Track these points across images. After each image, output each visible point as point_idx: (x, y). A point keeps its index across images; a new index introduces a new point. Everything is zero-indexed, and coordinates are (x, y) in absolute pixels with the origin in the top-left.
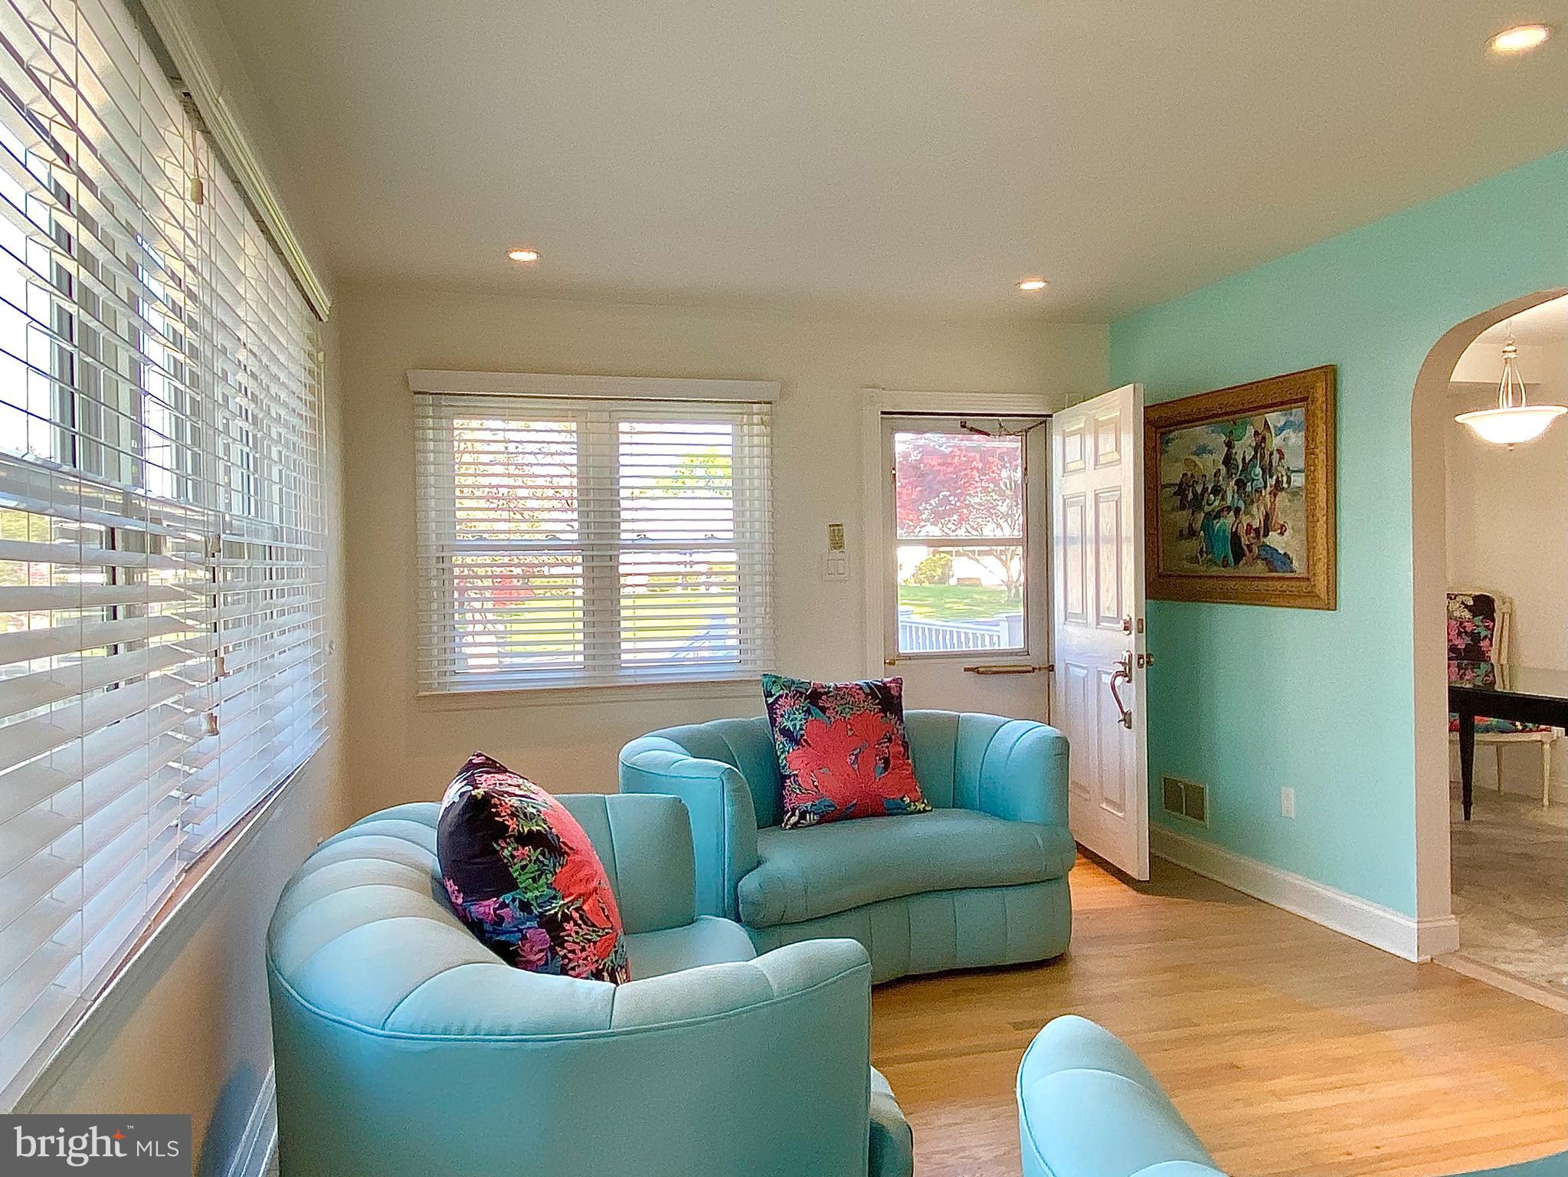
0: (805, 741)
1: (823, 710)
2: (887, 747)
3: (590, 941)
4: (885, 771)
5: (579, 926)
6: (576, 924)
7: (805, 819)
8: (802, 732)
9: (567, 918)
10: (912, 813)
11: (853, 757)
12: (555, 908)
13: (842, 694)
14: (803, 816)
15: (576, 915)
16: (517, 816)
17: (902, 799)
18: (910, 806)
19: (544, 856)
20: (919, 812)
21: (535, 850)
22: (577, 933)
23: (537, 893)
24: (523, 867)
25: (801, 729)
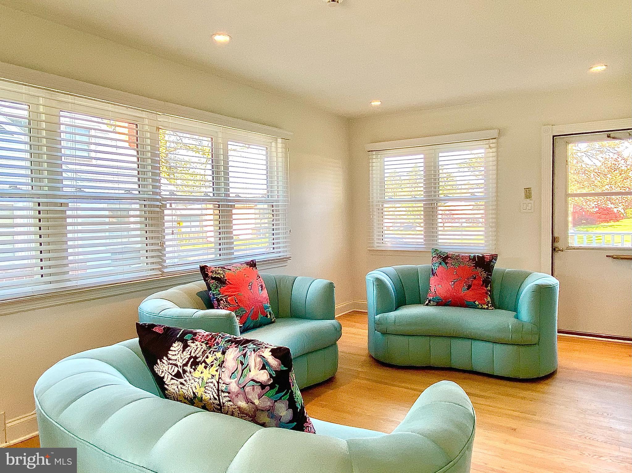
0: (436, 274)
1: (446, 263)
2: (472, 281)
3: (226, 307)
4: (467, 290)
5: (224, 302)
6: (224, 301)
7: (430, 303)
8: (436, 271)
9: (222, 300)
10: (478, 308)
11: (453, 283)
12: (219, 297)
13: (457, 258)
14: (430, 301)
15: (224, 299)
16: (213, 273)
17: (474, 302)
18: (479, 306)
19: (218, 283)
20: (484, 309)
21: (216, 281)
22: (223, 304)
23: (216, 292)
24: (212, 285)
25: (436, 270)
